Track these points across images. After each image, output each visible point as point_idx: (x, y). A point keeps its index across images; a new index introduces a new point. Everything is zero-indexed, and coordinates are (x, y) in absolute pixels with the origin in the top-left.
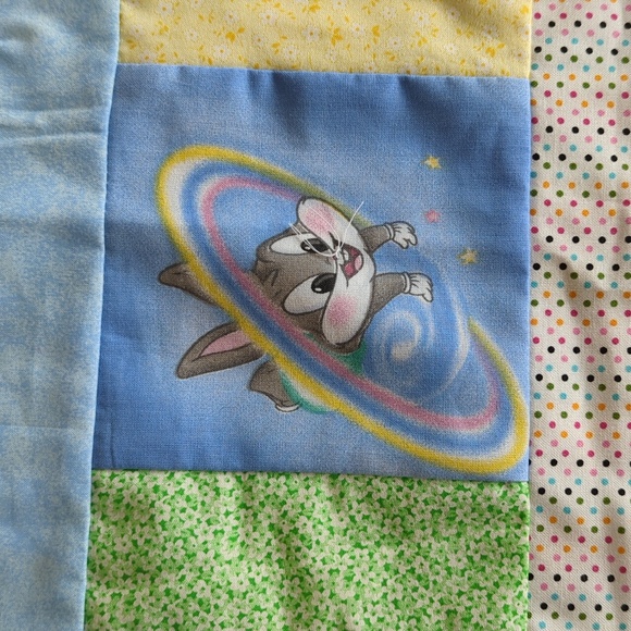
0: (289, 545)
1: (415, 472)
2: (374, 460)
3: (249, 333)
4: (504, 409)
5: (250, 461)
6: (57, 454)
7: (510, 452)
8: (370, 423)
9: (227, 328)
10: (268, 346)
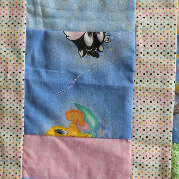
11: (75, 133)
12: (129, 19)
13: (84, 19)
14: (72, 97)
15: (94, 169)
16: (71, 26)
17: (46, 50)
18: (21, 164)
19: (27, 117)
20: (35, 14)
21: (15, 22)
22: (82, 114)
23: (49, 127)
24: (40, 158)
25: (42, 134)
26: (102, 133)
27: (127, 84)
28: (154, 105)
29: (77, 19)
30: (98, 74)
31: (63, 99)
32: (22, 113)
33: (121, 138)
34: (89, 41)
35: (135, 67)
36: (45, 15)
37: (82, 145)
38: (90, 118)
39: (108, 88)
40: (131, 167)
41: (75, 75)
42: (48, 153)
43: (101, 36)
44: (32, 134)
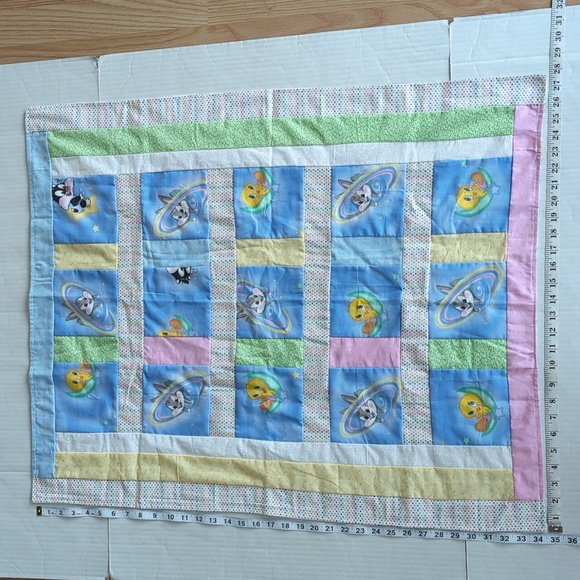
0: (83, 347)
1: (101, 336)
2: (94, 333)
3: (76, 314)
4: (114, 325)
5: (77, 335)
6: (48, 334)
7: (114, 331)
8: (94, 328)
9: (73, 313)
10: (79, 316)
11: (175, 334)
12: (206, 258)
13: (178, 259)
14: (173, 310)
15: (188, 357)
16: (170, 264)
17: (155, 281)
18: (143, 355)
19: (145, 325)
20: (148, 257)
21: (136, 264)
22: (179, 321)
23: (159, 331)
24: (154, 351)
25: (155, 336)
26: (191, 334)
27: (206, 300)
28: (224, 313)
29: (174, 259)
30: (188, 295)
31: (167, 312)
32: (142, 322)
33: (204, 336)
34: (182, 273)
35: (211, 289)
36: (154, 258)
37: (180, 342)
38: (184, 324)
39: (194, 303)
40: (210, 355)
41: (174, 296)
42: (159, 348)
43: (188, 270)
44: (149, 336)
